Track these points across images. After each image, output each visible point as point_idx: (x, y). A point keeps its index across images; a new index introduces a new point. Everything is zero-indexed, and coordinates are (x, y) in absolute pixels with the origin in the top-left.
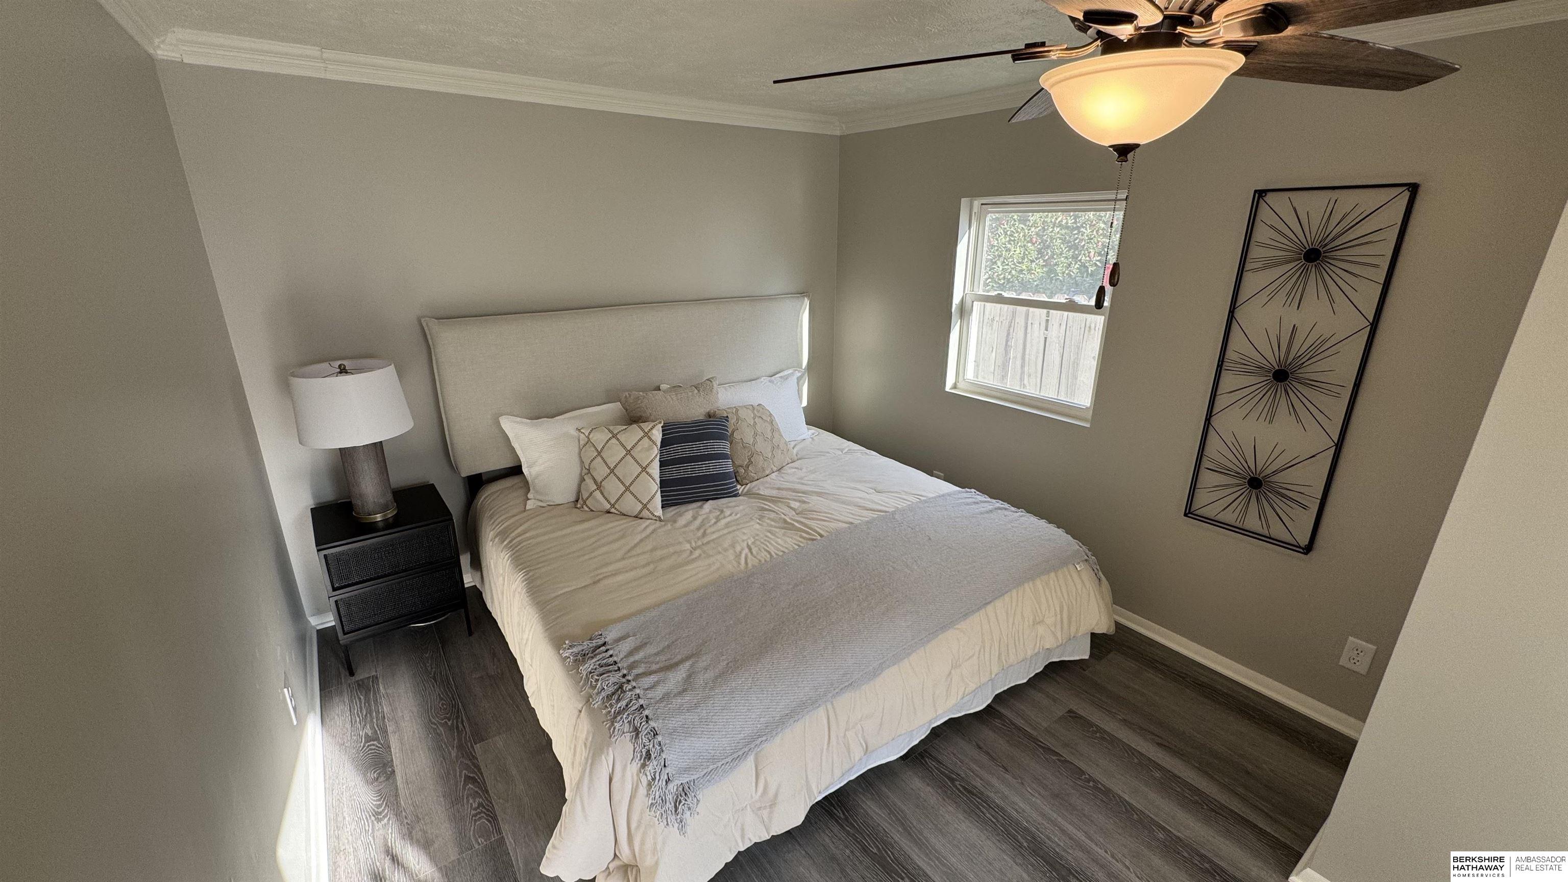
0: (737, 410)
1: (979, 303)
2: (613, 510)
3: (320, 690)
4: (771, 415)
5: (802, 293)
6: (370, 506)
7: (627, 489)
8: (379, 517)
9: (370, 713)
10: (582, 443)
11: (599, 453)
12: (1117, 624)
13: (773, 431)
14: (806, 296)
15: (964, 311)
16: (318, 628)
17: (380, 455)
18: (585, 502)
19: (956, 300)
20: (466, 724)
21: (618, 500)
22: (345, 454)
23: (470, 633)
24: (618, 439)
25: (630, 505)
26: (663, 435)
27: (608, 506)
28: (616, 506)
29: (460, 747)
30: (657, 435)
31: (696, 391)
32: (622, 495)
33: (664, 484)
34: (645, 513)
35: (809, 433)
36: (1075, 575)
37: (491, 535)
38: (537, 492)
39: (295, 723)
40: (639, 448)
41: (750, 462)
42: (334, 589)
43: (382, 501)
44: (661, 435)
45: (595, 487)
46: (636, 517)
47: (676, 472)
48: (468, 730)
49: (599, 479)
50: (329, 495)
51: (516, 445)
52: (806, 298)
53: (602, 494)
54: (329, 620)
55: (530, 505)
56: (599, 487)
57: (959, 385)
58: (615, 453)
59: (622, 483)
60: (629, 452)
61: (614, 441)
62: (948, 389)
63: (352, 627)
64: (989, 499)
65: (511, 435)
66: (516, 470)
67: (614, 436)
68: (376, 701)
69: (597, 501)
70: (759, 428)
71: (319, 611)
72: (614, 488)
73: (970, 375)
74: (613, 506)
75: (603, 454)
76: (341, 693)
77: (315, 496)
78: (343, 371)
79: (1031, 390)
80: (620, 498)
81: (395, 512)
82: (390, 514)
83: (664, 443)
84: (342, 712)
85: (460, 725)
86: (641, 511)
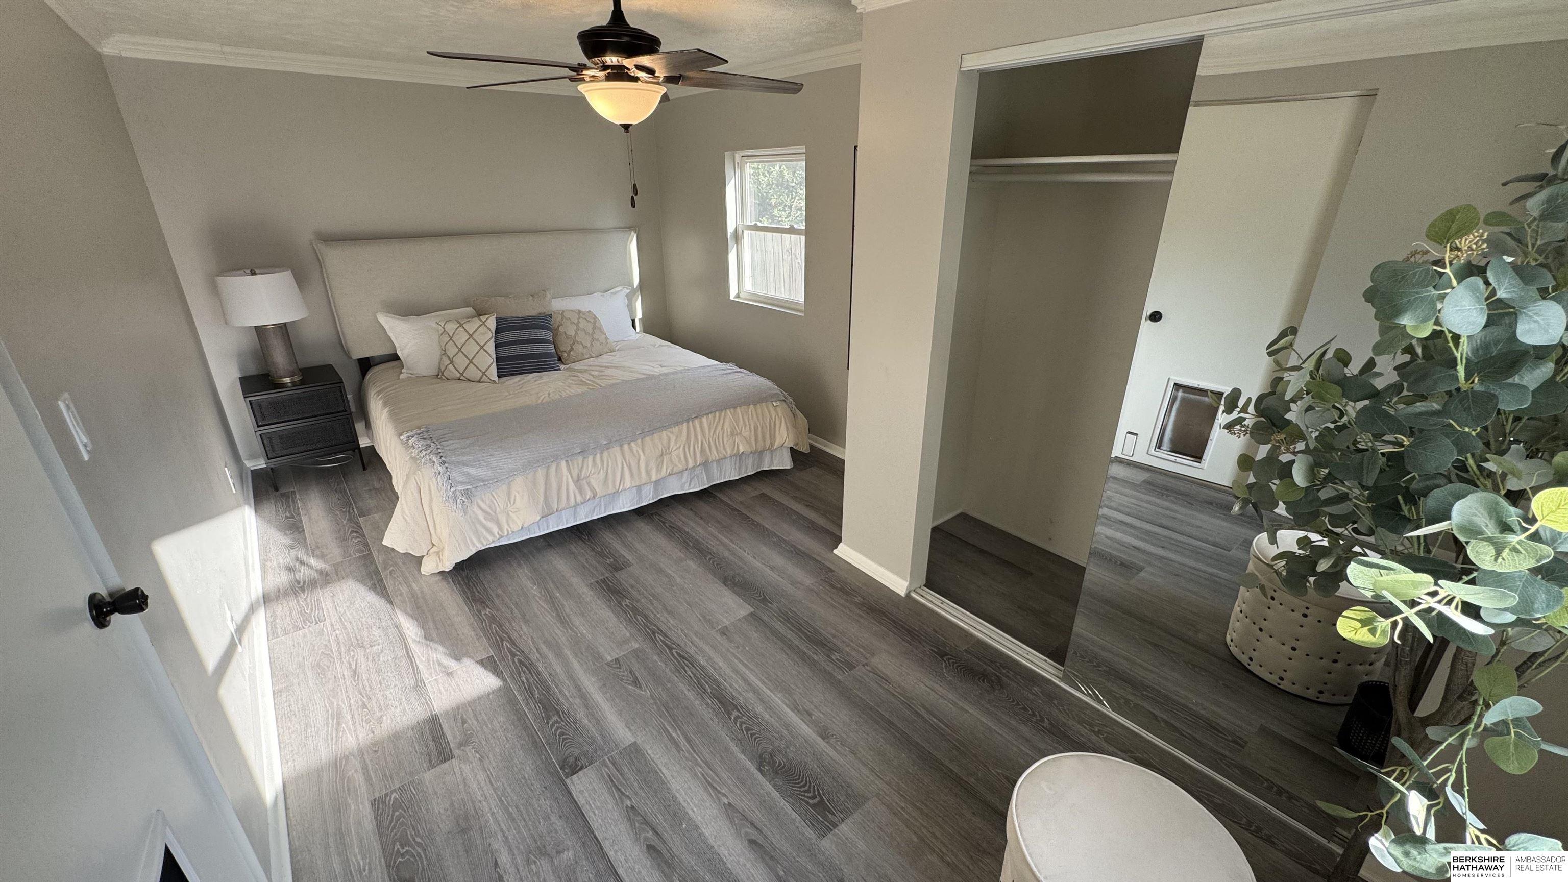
0: (562, 313)
1: (749, 232)
2: (462, 378)
3: (254, 498)
4: (595, 318)
5: (630, 228)
6: (282, 373)
7: (471, 362)
8: (287, 380)
9: (290, 507)
10: (441, 332)
11: (451, 339)
12: (810, 445)
13: (594, 328)
14: (633, 230)
15: (737, 237)
16: (252, 469)
17: (286, 335)
18: (443, 374)
19: (730, 229)
20: (355, 510)
21: (465, 370)
22: (260, 331)
23: (364, 469)
24: (464, 328)
25: (472, 372)
26: (497, 325)
27: (458, 375)
28: (464, 375)
29: (350, 520)
30: (492, 323)
31: (531, 297)
32: (467, 366)
33: (498, 360)
34: (484, 378)
35: (637, 335)
36: (772, 409)
37: (372, 394)
38: (408, 369)
39: (234, 492)
40: (478, 333)
41: (572, 349)
42: (258, 426)
43: (291, 369)
44: (495, 324)
45: (449, 362)
46: (479, 382)
47: (507, 352)
48: (356, 512)
49: (451, 357)
50: (252, 370)
51: (390, 334)
52: (633, 233)
53: (454, 366)
54: (261, 464)
55: (402, 376)
56: (452, 362)
57: (741, 295)
58: (461, 338)
59: (467, 358)
60: (471, 336)
61: (461, 329)
62: (732, 298)
63: (274, 455)
64: (739, 370)
65: (386, 327)
66: (395, 357)
67: (461, 325)
68: (293, 502)
69: (450, 371)
70: (581, 326)
71: (253, 457)
72: (461, 362)
73: (748, 286)
74: (462, 374)
75: (454, 339)
76: (269, 499)
77: (241, 369)
78: (253, 274)
79: (772, 293)
80: (466, 368)
81: (301, 378)
82: (296, 379)
83: (498, 331)
84: (270, 508)
85: (351, 511)
86: (482, 377)
